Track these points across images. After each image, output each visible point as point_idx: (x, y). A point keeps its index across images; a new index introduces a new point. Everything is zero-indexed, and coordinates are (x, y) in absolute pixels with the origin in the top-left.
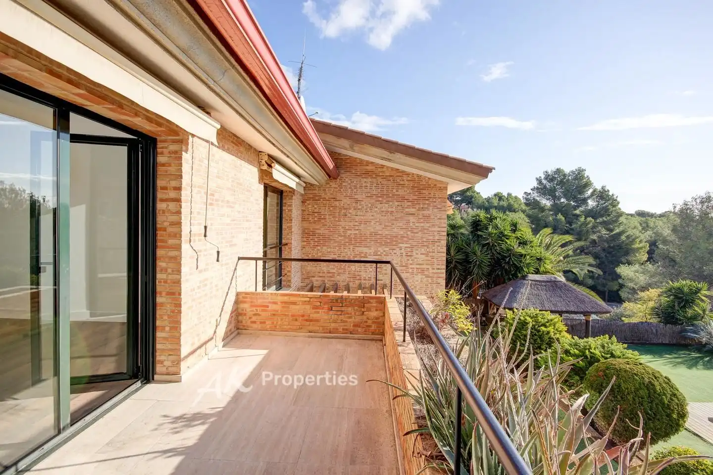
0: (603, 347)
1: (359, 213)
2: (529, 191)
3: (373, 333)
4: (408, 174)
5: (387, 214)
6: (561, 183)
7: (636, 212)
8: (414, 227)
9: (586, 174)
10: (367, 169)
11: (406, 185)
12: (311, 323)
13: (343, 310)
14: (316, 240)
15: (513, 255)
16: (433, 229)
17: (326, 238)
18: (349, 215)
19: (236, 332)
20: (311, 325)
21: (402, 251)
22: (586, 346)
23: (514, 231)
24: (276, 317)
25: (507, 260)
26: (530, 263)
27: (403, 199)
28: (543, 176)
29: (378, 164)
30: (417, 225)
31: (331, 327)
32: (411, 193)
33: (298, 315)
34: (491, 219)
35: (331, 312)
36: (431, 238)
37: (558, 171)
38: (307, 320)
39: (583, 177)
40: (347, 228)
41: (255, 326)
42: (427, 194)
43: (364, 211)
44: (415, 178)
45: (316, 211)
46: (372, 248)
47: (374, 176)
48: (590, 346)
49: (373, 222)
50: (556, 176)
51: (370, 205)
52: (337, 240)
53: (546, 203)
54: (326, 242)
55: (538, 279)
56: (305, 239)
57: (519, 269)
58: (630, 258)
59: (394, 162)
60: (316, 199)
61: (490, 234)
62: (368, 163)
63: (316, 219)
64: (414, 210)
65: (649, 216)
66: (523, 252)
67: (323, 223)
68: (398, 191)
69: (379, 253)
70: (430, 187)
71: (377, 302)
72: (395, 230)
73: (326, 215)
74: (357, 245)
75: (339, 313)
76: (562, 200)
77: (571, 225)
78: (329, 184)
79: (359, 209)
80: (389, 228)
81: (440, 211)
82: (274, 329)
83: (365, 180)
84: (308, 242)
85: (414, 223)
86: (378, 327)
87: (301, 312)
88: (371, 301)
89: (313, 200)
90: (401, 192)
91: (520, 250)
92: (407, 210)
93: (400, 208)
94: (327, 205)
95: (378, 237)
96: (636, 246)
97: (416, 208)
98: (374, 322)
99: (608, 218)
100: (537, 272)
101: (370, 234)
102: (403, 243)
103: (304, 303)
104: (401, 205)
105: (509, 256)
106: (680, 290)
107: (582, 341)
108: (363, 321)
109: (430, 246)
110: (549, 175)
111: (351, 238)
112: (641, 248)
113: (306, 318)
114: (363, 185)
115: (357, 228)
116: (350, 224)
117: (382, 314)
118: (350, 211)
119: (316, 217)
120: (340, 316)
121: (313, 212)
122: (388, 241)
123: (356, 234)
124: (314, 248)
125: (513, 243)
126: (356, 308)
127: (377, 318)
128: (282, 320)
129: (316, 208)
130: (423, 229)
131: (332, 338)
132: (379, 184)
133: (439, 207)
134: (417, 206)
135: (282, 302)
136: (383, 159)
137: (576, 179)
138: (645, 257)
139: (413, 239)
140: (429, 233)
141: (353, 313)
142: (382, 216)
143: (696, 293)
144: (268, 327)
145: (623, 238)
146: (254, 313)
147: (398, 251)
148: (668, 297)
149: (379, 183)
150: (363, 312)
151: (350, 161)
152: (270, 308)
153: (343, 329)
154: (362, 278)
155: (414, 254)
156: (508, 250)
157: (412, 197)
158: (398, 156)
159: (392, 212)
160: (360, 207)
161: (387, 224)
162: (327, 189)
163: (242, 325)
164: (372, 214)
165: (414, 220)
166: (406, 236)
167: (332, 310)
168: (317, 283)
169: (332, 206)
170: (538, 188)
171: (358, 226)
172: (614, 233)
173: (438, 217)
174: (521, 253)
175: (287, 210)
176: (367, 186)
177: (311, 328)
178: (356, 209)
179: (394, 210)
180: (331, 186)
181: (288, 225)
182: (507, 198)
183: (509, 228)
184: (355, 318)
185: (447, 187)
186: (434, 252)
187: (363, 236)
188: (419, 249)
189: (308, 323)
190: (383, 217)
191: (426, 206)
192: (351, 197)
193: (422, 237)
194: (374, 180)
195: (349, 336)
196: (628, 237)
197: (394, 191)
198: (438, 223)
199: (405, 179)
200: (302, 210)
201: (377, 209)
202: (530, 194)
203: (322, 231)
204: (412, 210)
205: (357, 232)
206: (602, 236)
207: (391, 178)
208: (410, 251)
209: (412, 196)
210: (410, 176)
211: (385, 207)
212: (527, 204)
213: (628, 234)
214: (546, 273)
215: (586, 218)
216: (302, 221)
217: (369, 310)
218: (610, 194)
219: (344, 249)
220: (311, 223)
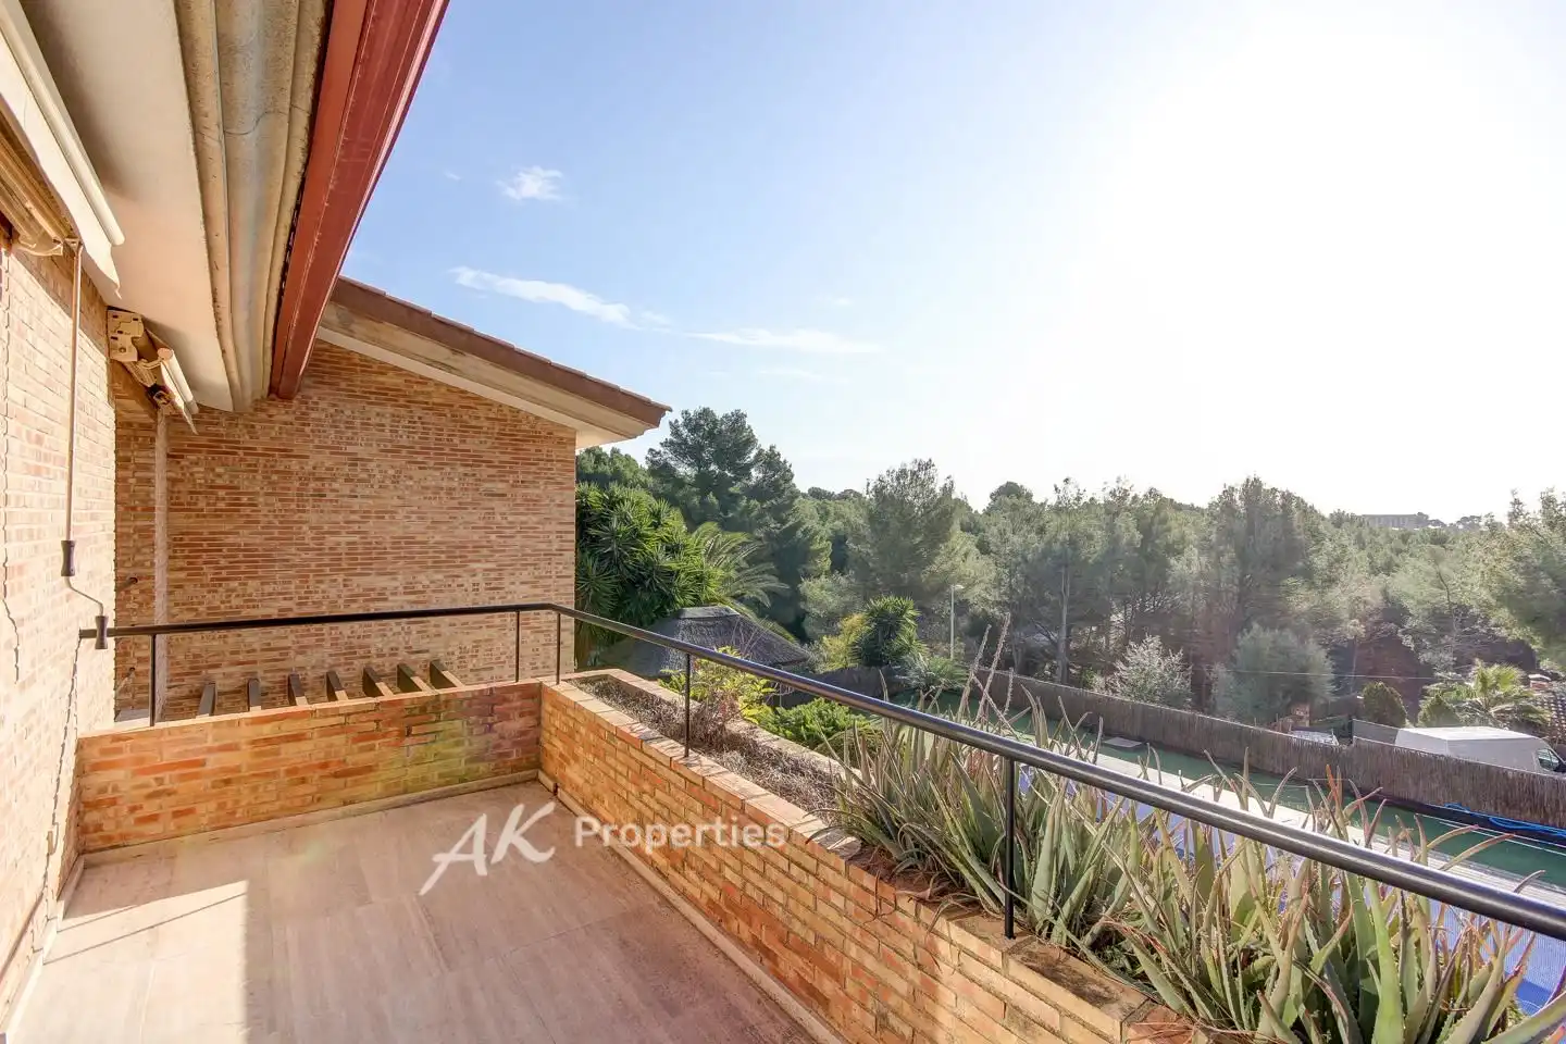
0: (820, 715)
1: (360, 491)
2: (658, 448)
3: (516, 768)
4: (489, 404)
5: (438, 493)
6: (711, 435)
7: (810, 490)
8: (504, 523)
9: (748, 422)
10: (383, 383)
11: (485, 429)
12: (349, 779)
13: (440, 728)
14: (223, 562)
15: (657, 573)
16: (548, 527)
17: (259, 556)
18: (331, 496)
19: (81, 865)
20: (349, 784)
21: (479, 578)
22: (799, 720)
23: (656, 526)
24: (234, 787)
25: (647, 583)
26: (685, 588)
27: (477, 460)
28: (681, 421)
29: (410, 374)
30: (510, 518)
31: (406, 778)
32: (496, 448)
33: (310, 768)
34: (613, 503)
35: (408, 741)
36: (543, 546)
37: (706, 413)
38: (336, 775)
39: (743, 426)
40: (326, 528)
41: (153, 829)
42: (533, 451)
43: (376, 487)
44: (505, 415)
45: (219, 482)
46: (400, 577)
47: (402, 401)
48: (804, 718)
49: (401, 513)
50: (702, 422)
51: (391, 472)
52: (297, 560)
53: (685, 470)
54: (256, 567)
55: (700, 615)
56: (181, 563)
57: (668, 600)
58: (810, 567)
59: (460, 373)
60: (218, 448)
61: (614, 535)
62: (384, 369)
63: (222, 505)
64: (501, 485)
65: (826, 497)
66: (674, 566)
67: (248, 515)
68: (465, 441)
69: (420, 588)
70: (539, 437)
71: (522, 697)
72: (461, 531)
73: (257, 493)
74: (358, 571)
75: (430, 738)
76: (713, 467)
77: (726, 513)
78: (262, 410)
79: (360, 481)
80: (444, 528)
81: (561, 489)
82: (224, 821)
83: (377, 409)
84: (194, 571)
85: (504, 514)
86: (524, 752)
87: (320, 756)
88: (510, 696)
89: (209, 452)
90: (472, 444)
91: (667, 562)
92: (487, 485)
93: (470, 480)
94: (260, 469)
95: (417, 548)
96: (816, 547)
97: (507, 481)
98: (516, 744)
99: (780, 501)
100: (697, 602)
101: (394, 543)
102: (479, 561)
103: (327, 731)
104: (474, 475)
105: (649, 576)
106: (883, 610)
107: (791, 712)
108: (491, 745)
109: (542, 564)
110: (690, 420)
111: (341, 554)
112: (822, 550)
113: (333, 769)
114: (373, 421)
115: (355, 527)
116: (335, 518)
117: (535, 722)
118: (336, 486)
119: (223, 499)
120: (434, 746)
121: (211, 487)
122: (443, 557)
123: (354, 543)
124: (214, 585)
125: (654, 549)
126: (473, 718)
127: (523, 733)
128: (255, 789)
129: (219, 476)
130: (524, 529)
131: (415, 802)
132: (415, 422)
133: (559, 480)
134: (511, 478)
135: (254, 742)
136: (432, 363)
137: (733, 430)
138: (827, 564)
139: (504, 551)
140: (538, 537)
141: (466, 733)
142: (425, 498)
143: (902, 613)
144: (204, 820)
145: (799, 534)
146: (150, 790)
147: (467, 581)
148: (869, 625)
149: (416, 419)
150: (491, 725)
151: (331, 356)
152: (209, 767)
153: (441, 776)
154: (373, 651)
155: (506, 582)
156: (648, 563)
157: (497, 457)
158: (471, 362)
159: (450, 489)
160: (364, 476)
161: (438, 517)
162: (258, 426)
163: (102, 838)
164: (400, 493)
165: (504, 509)
166: (485, 544)
167: (409, 734)
168: (227, 682)
169: (277, 472)
170: (672, 443)
171: (359, 522)
172: (787, 525)
173: (558, 502)
174: (670, 568)
175: (132, 481)
176: (383, 425)
177: (345, 794)
178: (352, 480)
179: (456, 484)
180: (270, 416)
181: (139, 523)
182: (611, 459)
183: (648, 521)
184: (471, 744)
185: (575, 440)
186: (550, 577)
187: (375, 548)
188: (517, 573)
189: (341, 781)
190: (427, 501)
191: (530, 477)
192: (335, 451)
193: (522, 547)
194: (403, 411)
195: (457, 789)
196: (805, 532)
197: (456, 440)
198: (557, 515)
199: (481, 414)
200: (168, 479)
201: (411, 483)
202: (659, 453)
203: (243, 538)
204: (500, 487)
205: (356, 538)
206: (771, 532)
207: (447, 411)
208: (496, 579)
209: (497, 454)
210: (495, 410)
211: (433, 478)
212: (652, 472)
213: (805, 527)
214: (708, 602)
215: (748, 501)
216: (170, 510)
217: (505, 717)
218: (782, 460)
219: (318, 582)
220: (204, 516)
